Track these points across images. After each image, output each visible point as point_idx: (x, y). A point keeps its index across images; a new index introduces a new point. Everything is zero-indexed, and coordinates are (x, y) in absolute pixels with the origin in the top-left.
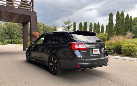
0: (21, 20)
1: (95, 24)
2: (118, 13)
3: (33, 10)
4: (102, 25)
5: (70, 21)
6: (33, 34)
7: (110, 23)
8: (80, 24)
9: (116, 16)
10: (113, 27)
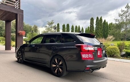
0: (4, 17)
1: (76, 27)
2: (98, 18)
3: (19, 8)
4: (82, 28)
5: (53, 22)
6: (19, 32)
7: (91, 27)
8: (63, 26)
9: (96, 21)
10: (94, 30)
